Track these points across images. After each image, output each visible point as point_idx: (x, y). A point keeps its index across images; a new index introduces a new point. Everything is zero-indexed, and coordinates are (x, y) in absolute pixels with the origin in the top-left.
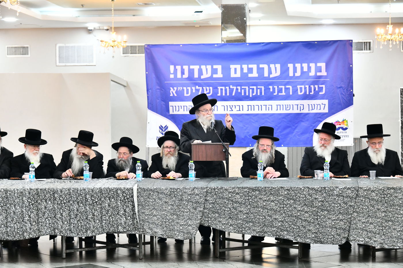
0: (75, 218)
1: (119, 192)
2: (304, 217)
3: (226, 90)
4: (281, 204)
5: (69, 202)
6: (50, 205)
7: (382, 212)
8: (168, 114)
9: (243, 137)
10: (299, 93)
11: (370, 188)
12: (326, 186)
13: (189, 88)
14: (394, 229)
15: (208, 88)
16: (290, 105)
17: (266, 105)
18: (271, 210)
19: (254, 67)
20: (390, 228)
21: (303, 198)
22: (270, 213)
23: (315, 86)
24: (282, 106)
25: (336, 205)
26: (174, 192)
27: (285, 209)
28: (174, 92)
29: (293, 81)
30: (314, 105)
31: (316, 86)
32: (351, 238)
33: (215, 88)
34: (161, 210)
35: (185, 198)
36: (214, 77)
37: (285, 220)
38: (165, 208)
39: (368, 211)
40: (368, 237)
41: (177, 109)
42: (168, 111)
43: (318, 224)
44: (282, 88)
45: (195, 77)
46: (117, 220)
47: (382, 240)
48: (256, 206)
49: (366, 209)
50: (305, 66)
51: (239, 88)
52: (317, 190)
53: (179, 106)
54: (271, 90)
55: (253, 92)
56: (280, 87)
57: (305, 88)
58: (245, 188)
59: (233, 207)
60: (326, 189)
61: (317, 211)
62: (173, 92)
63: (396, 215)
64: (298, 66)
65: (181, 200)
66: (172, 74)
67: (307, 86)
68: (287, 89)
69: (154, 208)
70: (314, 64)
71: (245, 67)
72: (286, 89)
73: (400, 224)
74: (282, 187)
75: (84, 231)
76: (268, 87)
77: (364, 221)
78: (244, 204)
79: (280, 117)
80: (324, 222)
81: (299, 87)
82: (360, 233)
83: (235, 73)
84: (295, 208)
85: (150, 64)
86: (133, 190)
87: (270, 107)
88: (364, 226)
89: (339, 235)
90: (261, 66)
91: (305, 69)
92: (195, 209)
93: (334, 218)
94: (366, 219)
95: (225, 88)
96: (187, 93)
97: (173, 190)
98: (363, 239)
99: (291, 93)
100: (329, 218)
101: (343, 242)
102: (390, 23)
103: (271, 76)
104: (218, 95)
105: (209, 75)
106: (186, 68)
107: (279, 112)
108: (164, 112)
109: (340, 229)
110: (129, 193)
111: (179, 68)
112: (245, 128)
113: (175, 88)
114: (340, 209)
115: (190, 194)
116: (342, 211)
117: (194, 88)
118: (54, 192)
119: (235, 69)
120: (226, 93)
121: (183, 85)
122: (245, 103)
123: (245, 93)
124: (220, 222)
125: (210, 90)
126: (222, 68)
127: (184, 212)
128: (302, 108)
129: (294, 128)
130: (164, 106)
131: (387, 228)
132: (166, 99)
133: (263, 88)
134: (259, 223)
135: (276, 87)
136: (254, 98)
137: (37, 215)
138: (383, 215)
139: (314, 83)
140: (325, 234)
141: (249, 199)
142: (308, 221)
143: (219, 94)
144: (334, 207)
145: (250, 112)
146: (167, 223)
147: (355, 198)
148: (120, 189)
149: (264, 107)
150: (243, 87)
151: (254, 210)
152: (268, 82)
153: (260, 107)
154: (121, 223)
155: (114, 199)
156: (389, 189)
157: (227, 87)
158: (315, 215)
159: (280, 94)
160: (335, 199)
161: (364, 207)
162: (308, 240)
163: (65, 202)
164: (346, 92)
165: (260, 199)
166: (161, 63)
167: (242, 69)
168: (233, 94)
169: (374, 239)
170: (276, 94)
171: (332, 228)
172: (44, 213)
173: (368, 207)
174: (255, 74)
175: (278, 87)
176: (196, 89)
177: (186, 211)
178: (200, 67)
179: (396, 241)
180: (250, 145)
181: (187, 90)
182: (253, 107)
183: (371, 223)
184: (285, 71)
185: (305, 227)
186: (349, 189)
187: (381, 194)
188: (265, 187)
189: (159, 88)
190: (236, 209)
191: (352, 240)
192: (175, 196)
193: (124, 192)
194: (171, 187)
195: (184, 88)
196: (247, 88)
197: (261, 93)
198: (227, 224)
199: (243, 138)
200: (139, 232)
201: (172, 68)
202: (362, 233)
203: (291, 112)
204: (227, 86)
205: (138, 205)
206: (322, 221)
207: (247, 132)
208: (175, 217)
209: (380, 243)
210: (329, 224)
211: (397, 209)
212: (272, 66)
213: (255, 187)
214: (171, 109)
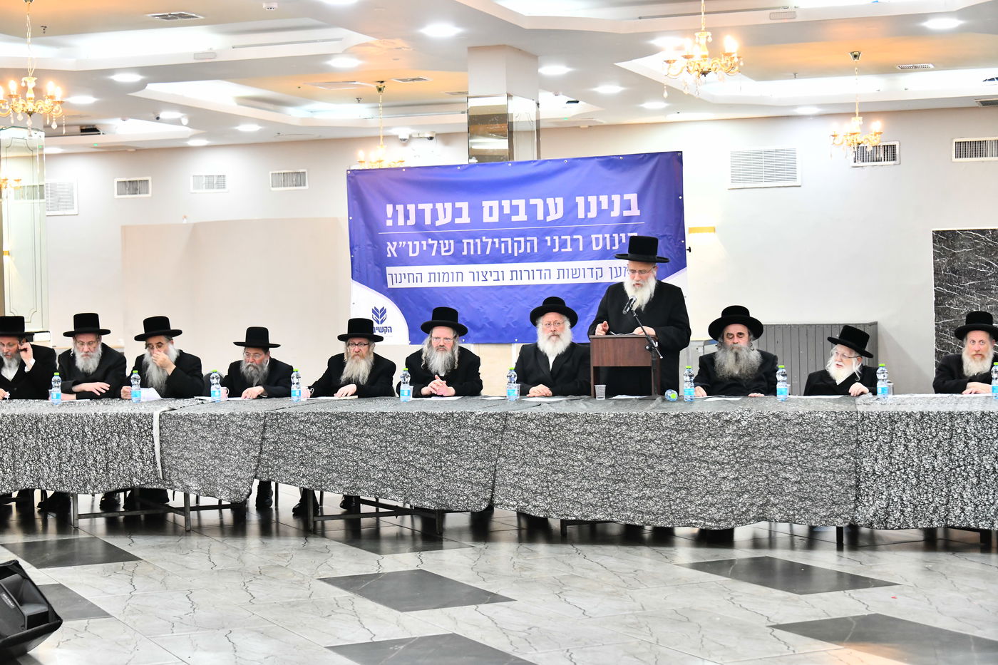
0: (68, 461)
1: (132, 421)
2: (420, 464)
3: (475, 245)
4: (382, 441)
5: (58, 436)
6: (31, 441)
7: (546, 457)
8: (386, 288)
9: (504, 326)
10: (595, 248)
11: (526, 415)
12: (455, 411)
13: (417, 243)
14: (568, 486)
15: (447, 242)
16: (579, 269)
17: (541, 270)
18: (367, 450)
19: (521, 203)
20: (560, 483)
21: (417, 431)
22: (365, 456)
23: (621, 235)
24: (566, 271)
25: (471, 444)
26: (215, 421)
27: (388, 449)
28: (393, 250)
29: (583, 228)
30: (620, 268)
31: (623, 235)
32: (497, 501)
33: (459, 243)
34: (195, 449)
35: (233, 430)
36: (456, 222)
37: (388, 467)
38: (202, 446)
39: (524, 455)
40: (524, 498)
41: (399, 280)
42: (385, 282)
43: (442, 475)
44: (566, 240)
45: (426, 223)
46: (130, 469)
47: (547, 504)
48: (343, 445)
49: (520, 451)
50: (604, 199)
51: (496, 240)
52: (440, 419)
53: (401, 274)
54: (549, 244)
55: (519, 248)
56: (563, 237)
57: (604, 239)
58: (325, 414)
59: (307, 446)
60: (455, 415)
61: (440, 454)
62: (391, 249)
63: (570, 462)
64: (593, 199)
65: (226, 433)
66: (390, 219)
67: (607, 236)
68: (574, 241)
69: (186, 447)
70: (619, 196)
71: (506, 203)
72: (572, 240)
73: (577, 478)
74: (383, 413)
75: (81, 484)
76: (543, 238)
77: (517, 471)
78: (324, 441)
79: (563, 290)
80: (451, 472)
81: (593, 236)
82: (509, 491)
83: (491, 215)
84: (404, 448)
85: (355, 202)
86: (152, 416)
87: (548, 272)
88: (516, 480)
89: (477, 495)
90: (532, 201)
91: (605, 206)
92: (248, 452)
93: (468, 467)
94: (520, 467)
95: (474, 241)
96: (414, 251)
97: (213, 418)
98: (515, 503)
99: (581, 249)
100: (460, 466)
101: (483, 507)
102: (857, 111)
103: (549, 219)
104: (463, 254)
105: (448, 219)
106: (411, 207)
107: (562, 281)
108: (379, 284)
109: (478, 484)
110: (147, 423)
111: (400, 208)
112: (506, 310)
113: (394, 243)
114: (477, 450)
115: (240, 426)
116: (480, 455)
117: (424, 243)
118: (38, 420)
119: (491, 208)
120: (476, 251)
121: (407, 238)
122: (506, 267)
123: (506, 249)
124: (286, 471)
125: (450, 245)
126: (470, 208)
127: (230, 455)
128: (599, 274)
129: (587, 308)
130: (379, 274)
131: (555, 483)
132: (382, 262)
133: (535, 239)
134: (347, 473)
135: (556, 238)
136: (522, 258)
137: (13, 456)
138: (549, 461)
139: (619, 230)
140: (453, 493)
141: (331, 433)
142: (425, 470)
143: (465, 253)
144: (468, 447)
145: (514, 283)
146: (205, 472)
147: (502, 433)
148: (134, 416)
149: (537, 274)
150: (503, 239)
151: (340, 450)
152: (544, 230)
153: (531, 273)
154: (136, 473)
155: (126, 435)
156: (557, 416)
157: (477, 240)
158: (436, 461)
159: (563, 250)
160: (469, 433)
161: (517, 448)
162: (426, 503)
163: (53, 435)
164: (673, 244)
165: (349, 432)
166: (372, 200)
167: (501, 208)
168: (488, 252)
169: (534, 503)
170: (556, 250)
171: (464, 482)
172: (23, 454)
173: (523, 448)
174: (522, 217)
175: (560, 238)
176: (428, 245)
177: (233, 452)
178: (434, 206)
179: (571, 507)
180: (516, 340)
181: (414, 246)
182: (519, 273)
183: (528, 476)
184: (570, 208)
185: (420, 481)
186: (491, 415)
187: (544, 426)
188: (357, 413)
189: (371, 243)
190: (311, 449)
191: (498, 504)
192: (216, 427)
193: (139, 421)
194: (211, 412)
195: (409, 243)
196: (509, 240)
197: (532, 248)
198: (297, 474)
199: (503, 328)
200: (164, 485)
201: (389, 208)
202: (513, 492)
203: (581, 280)
204: (477, 238)
205: (161, 442)
206: (449, 471)
207: (511, 318)
208: (217, 461)
209: (545, 510)
210: (460, 476)
211: (572, 451)
212: (550, 201)
213: (341, 413)
214: (389, 278)
